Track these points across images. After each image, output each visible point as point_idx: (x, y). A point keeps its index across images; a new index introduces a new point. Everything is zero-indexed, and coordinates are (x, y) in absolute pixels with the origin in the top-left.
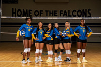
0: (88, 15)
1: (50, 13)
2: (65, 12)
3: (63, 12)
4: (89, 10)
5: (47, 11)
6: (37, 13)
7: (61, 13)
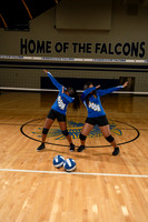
0: (140, 52)
1: (80, 48)
2: (104, 45)
3: (101, 47)
4: (143, 43)
5: (75, 44)
6: (59, 48)
7: (97, 48)
